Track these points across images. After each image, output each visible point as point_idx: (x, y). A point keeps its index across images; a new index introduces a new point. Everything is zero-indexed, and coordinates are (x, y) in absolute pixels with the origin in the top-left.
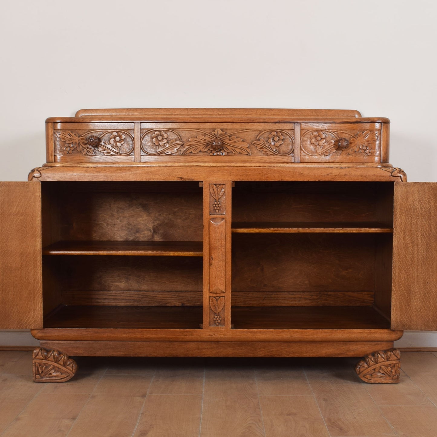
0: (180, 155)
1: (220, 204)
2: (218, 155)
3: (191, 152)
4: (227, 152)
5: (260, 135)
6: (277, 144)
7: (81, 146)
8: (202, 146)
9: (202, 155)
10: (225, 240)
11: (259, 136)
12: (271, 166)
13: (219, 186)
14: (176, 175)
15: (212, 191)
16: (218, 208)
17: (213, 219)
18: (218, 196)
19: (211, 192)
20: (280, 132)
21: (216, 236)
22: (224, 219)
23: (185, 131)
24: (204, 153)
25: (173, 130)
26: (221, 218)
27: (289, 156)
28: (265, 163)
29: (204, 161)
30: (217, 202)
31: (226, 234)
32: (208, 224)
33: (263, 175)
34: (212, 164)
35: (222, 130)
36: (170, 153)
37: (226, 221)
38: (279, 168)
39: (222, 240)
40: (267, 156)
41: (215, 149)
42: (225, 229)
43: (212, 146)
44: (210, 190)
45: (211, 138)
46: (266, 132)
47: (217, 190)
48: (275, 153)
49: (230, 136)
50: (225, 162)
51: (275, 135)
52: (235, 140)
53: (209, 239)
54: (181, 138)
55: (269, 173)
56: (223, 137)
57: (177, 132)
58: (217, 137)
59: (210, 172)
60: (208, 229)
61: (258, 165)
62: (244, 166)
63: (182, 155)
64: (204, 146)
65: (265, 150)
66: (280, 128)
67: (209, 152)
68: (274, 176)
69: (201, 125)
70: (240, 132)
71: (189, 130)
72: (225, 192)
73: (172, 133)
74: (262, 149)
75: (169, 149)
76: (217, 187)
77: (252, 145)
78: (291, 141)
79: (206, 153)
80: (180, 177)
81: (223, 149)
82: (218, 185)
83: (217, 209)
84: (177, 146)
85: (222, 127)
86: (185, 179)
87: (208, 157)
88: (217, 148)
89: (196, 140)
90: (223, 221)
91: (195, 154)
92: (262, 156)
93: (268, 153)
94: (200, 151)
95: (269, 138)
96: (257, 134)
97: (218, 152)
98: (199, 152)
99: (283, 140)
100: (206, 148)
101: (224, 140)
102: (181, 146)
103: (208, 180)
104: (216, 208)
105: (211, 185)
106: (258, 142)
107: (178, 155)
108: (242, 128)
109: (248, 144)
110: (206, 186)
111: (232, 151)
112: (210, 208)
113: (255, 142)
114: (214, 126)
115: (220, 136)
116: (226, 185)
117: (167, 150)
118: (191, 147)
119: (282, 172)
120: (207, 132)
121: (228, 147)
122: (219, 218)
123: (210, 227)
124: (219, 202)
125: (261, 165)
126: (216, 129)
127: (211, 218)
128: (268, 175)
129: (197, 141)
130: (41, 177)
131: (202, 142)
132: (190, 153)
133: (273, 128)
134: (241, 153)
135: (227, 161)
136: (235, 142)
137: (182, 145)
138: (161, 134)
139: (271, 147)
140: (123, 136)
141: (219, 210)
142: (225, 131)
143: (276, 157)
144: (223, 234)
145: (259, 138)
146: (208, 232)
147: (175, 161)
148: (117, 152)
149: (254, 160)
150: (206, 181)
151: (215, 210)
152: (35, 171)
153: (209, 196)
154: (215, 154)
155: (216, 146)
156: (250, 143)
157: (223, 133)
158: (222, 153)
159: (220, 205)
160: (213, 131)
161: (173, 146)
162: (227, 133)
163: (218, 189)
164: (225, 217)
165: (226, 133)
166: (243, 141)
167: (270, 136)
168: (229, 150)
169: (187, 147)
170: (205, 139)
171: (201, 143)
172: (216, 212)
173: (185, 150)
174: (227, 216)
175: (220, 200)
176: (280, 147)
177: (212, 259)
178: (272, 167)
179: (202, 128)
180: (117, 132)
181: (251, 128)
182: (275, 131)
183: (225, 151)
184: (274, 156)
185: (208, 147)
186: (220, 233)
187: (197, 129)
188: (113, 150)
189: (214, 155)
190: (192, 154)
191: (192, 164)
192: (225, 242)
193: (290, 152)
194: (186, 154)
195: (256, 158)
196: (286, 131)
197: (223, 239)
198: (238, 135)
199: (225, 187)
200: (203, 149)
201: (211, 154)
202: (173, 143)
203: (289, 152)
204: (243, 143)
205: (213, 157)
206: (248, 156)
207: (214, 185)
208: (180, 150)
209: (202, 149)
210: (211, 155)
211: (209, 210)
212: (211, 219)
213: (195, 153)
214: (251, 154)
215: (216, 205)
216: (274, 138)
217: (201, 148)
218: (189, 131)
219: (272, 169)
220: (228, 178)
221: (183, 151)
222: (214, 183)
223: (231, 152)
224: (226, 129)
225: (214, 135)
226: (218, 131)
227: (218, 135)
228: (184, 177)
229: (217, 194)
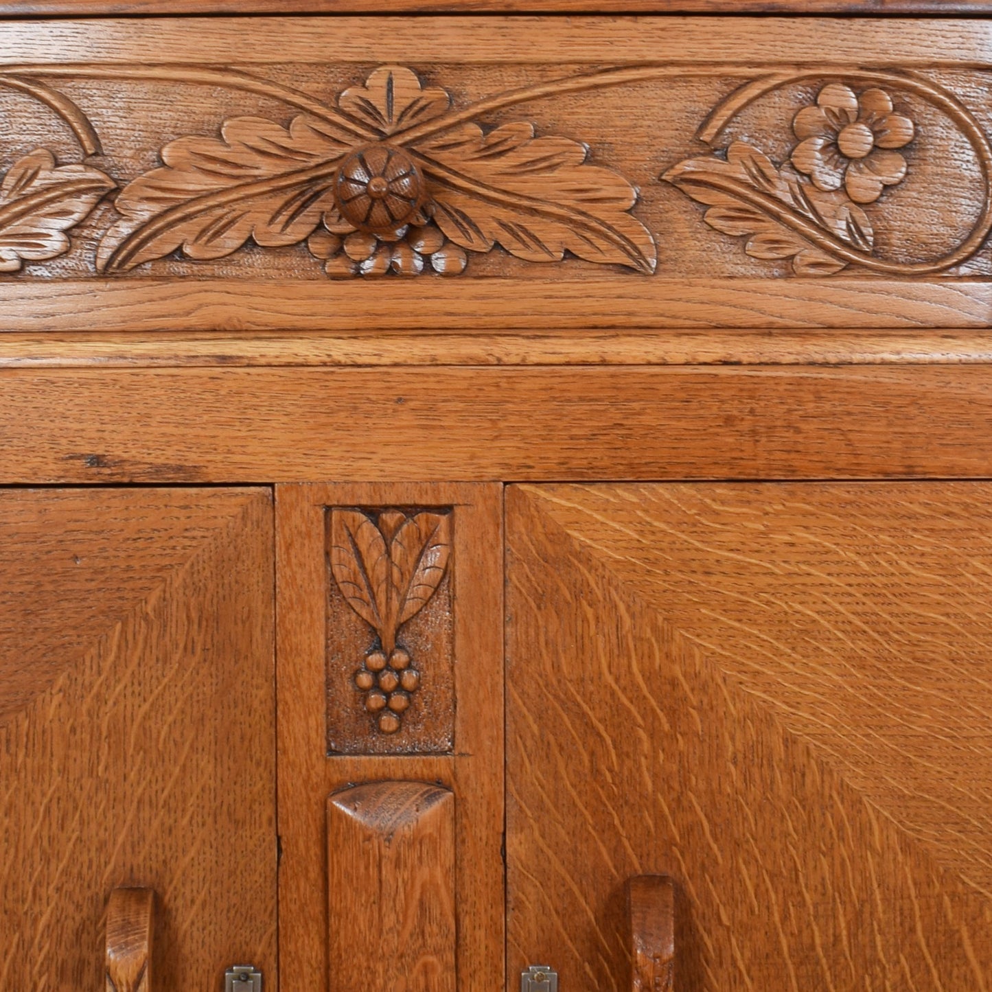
0: (88, 279)
1: (409, 666)
2: (392, 272)
3: (179, 250)
4: (469, 253)
5: (726, 113)
6: (866, 184)
8: (259, 202)
9: (268, 278)
10: (450, 957)
11: (717, 123)
12: (818, 358)
13: (398, 528)
14: (53, 440)
15: (344, 565)
16: (399, 701)
17: (356, 789)
18: (395, 604)
19: (341, 573)
20: (884, 86)
21: (380, 932)
22: (449, 788)
23: (125, 86)
24: (281, 262)
25: (34, 79)
26: (422, 780)
27: (960, 278)
28: (767, 331)
29: (287, 321)
30: (389, 656)
31: (464, 907)
32: (314, 836)
33: (754, 432)
34: (341, 349)
35: (425, 74)
36: (13, 265)
37: (458, 802)
38: (886, 377)
39: (432, 959)
40: (789, 275)
41: (365, 227)
42: (457, 866)
43: (344, 204)
44: (328, 554)
45: (338, 134)
46: (778, 87)
47: (388, 553)
48: (845, 252)
49: (487, 122)
50: (444, 331)
51: (843, 111)
52: (528, 154)
53: (326, 943)
54: (95, 138)
55: (805, 418)
56: (431, 128)
57: (66, 92)
58: (387, 130)
59: (331, 413)
60: (314, 872)
61: (713, 348)
62: (604, 363)
63: (105, 274)
64: (278, 202)
65: (774, 230)
66: (886, 59)
67: (319, 246)
68: (850, 444)
69: (252, 39)
70: (570, 85)
71: (157, 72)
72: (447, 572)
73: (22, 99)
74: (742, 227)
76: (388, 537)
77: (664, 192)
78: (970, 155)
79: (294, 261)
80: (86, 449)
81: (433, 223)
82: (390, 519)
83: (387, 708)
84: (66, 204)
85: (422, 51)
86: (127, 467)
87: (312, 287)
88: (379, 213)
89: (217, 151)
90: (437, 805)
91: (207, 269)
92: (744, 277)
93: (793, 257)
94: (250, 244)
95: (797, 136)
96: (705, 108)
97: (391, 246)
98: (237, 250)
99: (905, 149)
100: (292, 217)
101: (443, 156)
102: (95, 207)
103: (312, 474)
104: (376, 700)
105: (335, 514)
106: (716, 165)
107: (77, 279)
108: (587, 53)
109: (634, 184)
110: (296, 519)
111: (505, 237)
112: (330, 702)
113: (689, 166)
114: (362, 42)
115: (405, 124)
116: (457, 510)
118: (170, 210)
119: (913, 411)
120: (303, 87)
121: (474, 210)
122: (405, 779)
123: (333, 859)
124: (401, 648)
125: (742, 349)
126: (375, 65)
127: (336, 778)
128: (798, 431)
129: (225, 162)
131: (266, 168)
132: (169, 257)
133: (834, 57)
134: (576, 257)
135: (468, 322)
136: (529, 167)
137: (102, 200)
139: (816, 203)
141: (401, 714)
142: (450, 79)
143: (856, 283)
144: (436, 912)
145: (720, 132)
146: (318, 895)
147: (49, 321)
149: (677, 307)
150: (295, 486)
151: (376, 714)
153: (319, 603)
154: (368, 266)
155: (375, 199)
156: (652, 177)
157: (430, 94)
158: (427, 259)
159: (409, 679)
160: (350, 84)
161: (35, 207)
162: (467, 100)
163: (397, 551)
164: (455, 774)
165: (453, 97)
166: (590, 159)
167: (813, 116)
168: (478, 231)
169: (145, 212)
170: (287, 144)
171: (258, 181)
172: (381, 731)
173: (131, 237)
174: (465, 761)
175: (407, 638)
176: (888, 208)
178: (826, 364)
179: (258, 58)
181: (652, 56)
182: (849, 81)
183: (446, 241)
184: (838, 282)
185: (315, 207)
186: (414, 909)
187: (224, 69)
189: (358, 275)
190: (182, 268)
191: (183, 347)
192: (457, 969)
193: (965, 242)
194: (139, 265)
195: (699, 292)
196: (933, 75)
197: (437, 952)
198: (548, 112)
199: (452, 531)
200: (276, 228)
201: (335, 266)
202: (36, 183)
203: (958, 249)
204: (589, 177)
205: (353, 287)
206: (632, 277)
207: (363, 517)
208: (86, 232)
209: (261, 227)
210: (336, 277)
211: (322, 717)
212: (338, 789)
213: (208, 256)
214: (654, 263)
215: (376, 673)
216: (837, 133)
217: (257, 218)
218: (161, 87)
219: (826, 383)
220: (473, 457)
221: (114, 242)
222: (364, 501)
223: (497, 245)
224: (458, 66)
225: (361, 115)
226: (390, 82)
227: (390, 114)
228: (118, 452)
229: (383, 586)
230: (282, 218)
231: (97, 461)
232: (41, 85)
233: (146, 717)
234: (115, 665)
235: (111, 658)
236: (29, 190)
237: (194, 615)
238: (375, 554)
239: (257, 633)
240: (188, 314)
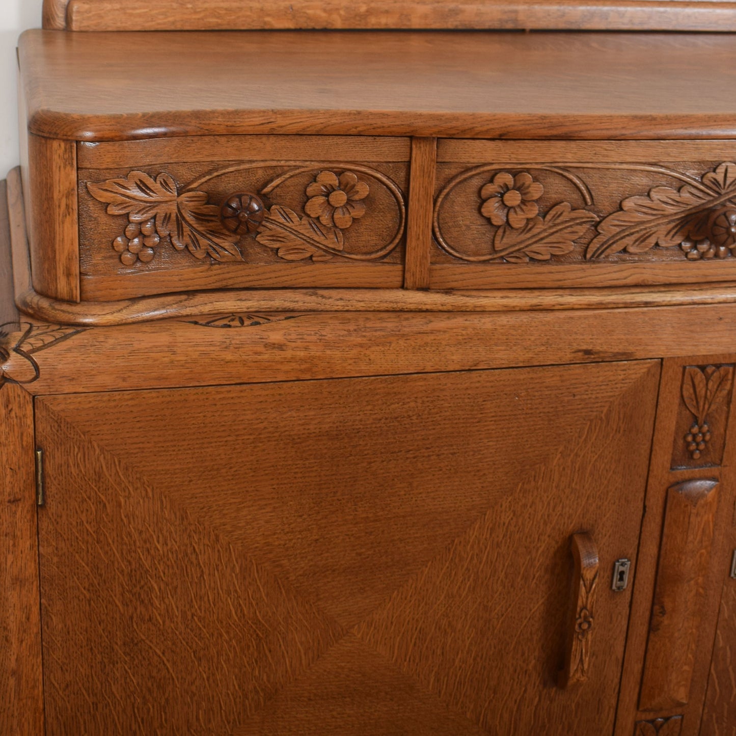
0: (582, 263)
1: (708, 431)
2: (717, 256)
7: (186, 229)
8: (663, 226)
9: (663, 261)
13: (712, 374)
14: (570, 344)
15: (688, 392)
16: (702, 446)
18: (706, 406)
19: (686, 394)
21: (686, 543)
22: (717, 481)
23: (608, 172)
24: (669, 253)
25: (565, 169)
29: (666, 280)
30: (701, 428)
31: (716, 528)
32: (660, 503)
36: (547, 257)
37: (721, 485)
39: (703, 551)
42: (717, 512)
44: (682, 387)
45: (700, 194)
47: (707, 384)
54: (592, 197)
57: (580, 175)
58: (722, 192)
60: (658, 520)
63: (590, 261)
64: (671, 226)
69: (669, 150)
71: (624, 166)
72: (729, 391)
73: (558, 178)
75: (542, 239)
76: (708, 378)
79: (675, 253)
80: (584, 347)
82: (710, 370)
83: (697, 449)
84: (575, 228)
86: (602, 355)
87: (680, 264)
89: (648, 203)
91: (636, 257)
94: (656, 245)
98: (651, 248)
100: (676, 233)
102: (589, 229)
103: (681, 353)
104: (693, 446)
105: (687, 369)
107: (575, 262)
110: (671, 373)
112: (674, 449)
114: (716, 151)
115: (730, 189)
117: (536, 242)
118: (623, 231)
120: (688, 173)
123: (668, 513)
124: (707, 424)
126: (721, 162)
127: (673, 481)
129: (650, 208)
130: (36, 378)
131: (668, 210)
132: (621, 252)
137: (592, 226)
138: (518, 185)
140: (363, 190)
141: (702, 452)
144: (707, 531)
146: (658, 529)
148: (334, 249)
150: (672, 358)
151: (692, 452)
152: (8, 354)
153: (675, 408)
154: (709, 253)
159: (708, 436)
160: (709, 171)
161: (561, 230)
163: (710, 384)
164: (720, 474)
169: (611, 232)
170: (678, 199)
171: (664, 216)
172: (692, 458)
173: (604, 243)
174: (726, 469)
177: (663, 613)
180: (340, 173)
185: (686, 228)
186: (700, 532)
187: (655, 164)
188: (316, 238)
189: (702, 258)
190: (626, 257)
194: (606, 256)
197: (705, 547)
199: (733, 373)
200: (668, 239)
201: (692, 254)
202: (561, 218)
205: (698, 264)
207: (698, 370)
208: (582, 241)
209: (662, 237)
210: (692, 260)
211: (670, 456)
213: (639, 251)
215: (695, 435)
217: (661, 234)
218: (624, 173)
221: (597, 246)
222: (700, 363)
225: (712, 186)
226: (726, 170)
227: (725, 184)
228: (598, 348)
229: (703, 399)
230: (672, 233)
231: (587, 352)
232: (568, 171)
233: (596, 461)
234: (585, 440)
235: (583, 438)
236: (558, 221)
237: (622, 416)
238: (701, 385)
239: (647, 422)
240: (625, 278)
